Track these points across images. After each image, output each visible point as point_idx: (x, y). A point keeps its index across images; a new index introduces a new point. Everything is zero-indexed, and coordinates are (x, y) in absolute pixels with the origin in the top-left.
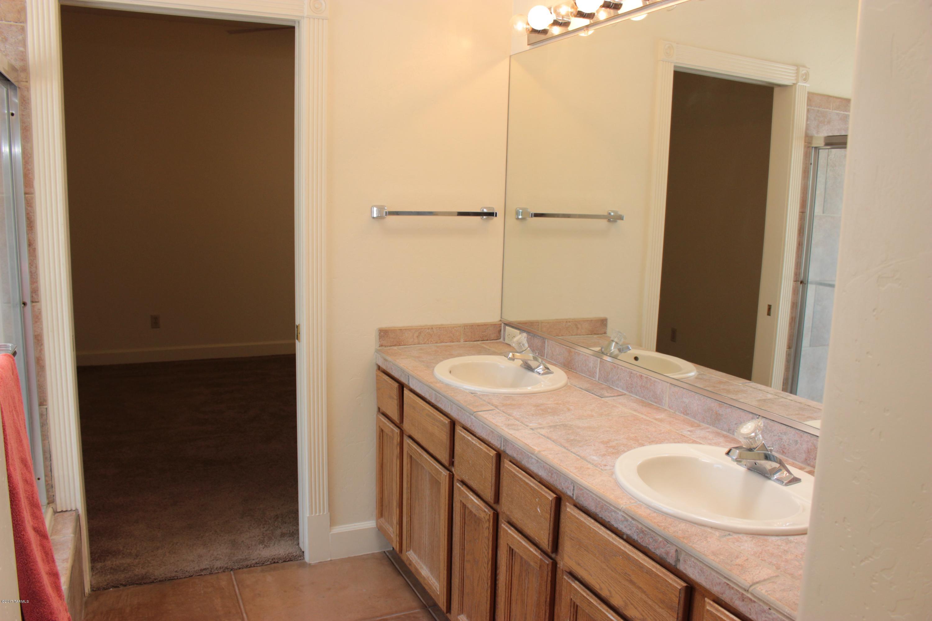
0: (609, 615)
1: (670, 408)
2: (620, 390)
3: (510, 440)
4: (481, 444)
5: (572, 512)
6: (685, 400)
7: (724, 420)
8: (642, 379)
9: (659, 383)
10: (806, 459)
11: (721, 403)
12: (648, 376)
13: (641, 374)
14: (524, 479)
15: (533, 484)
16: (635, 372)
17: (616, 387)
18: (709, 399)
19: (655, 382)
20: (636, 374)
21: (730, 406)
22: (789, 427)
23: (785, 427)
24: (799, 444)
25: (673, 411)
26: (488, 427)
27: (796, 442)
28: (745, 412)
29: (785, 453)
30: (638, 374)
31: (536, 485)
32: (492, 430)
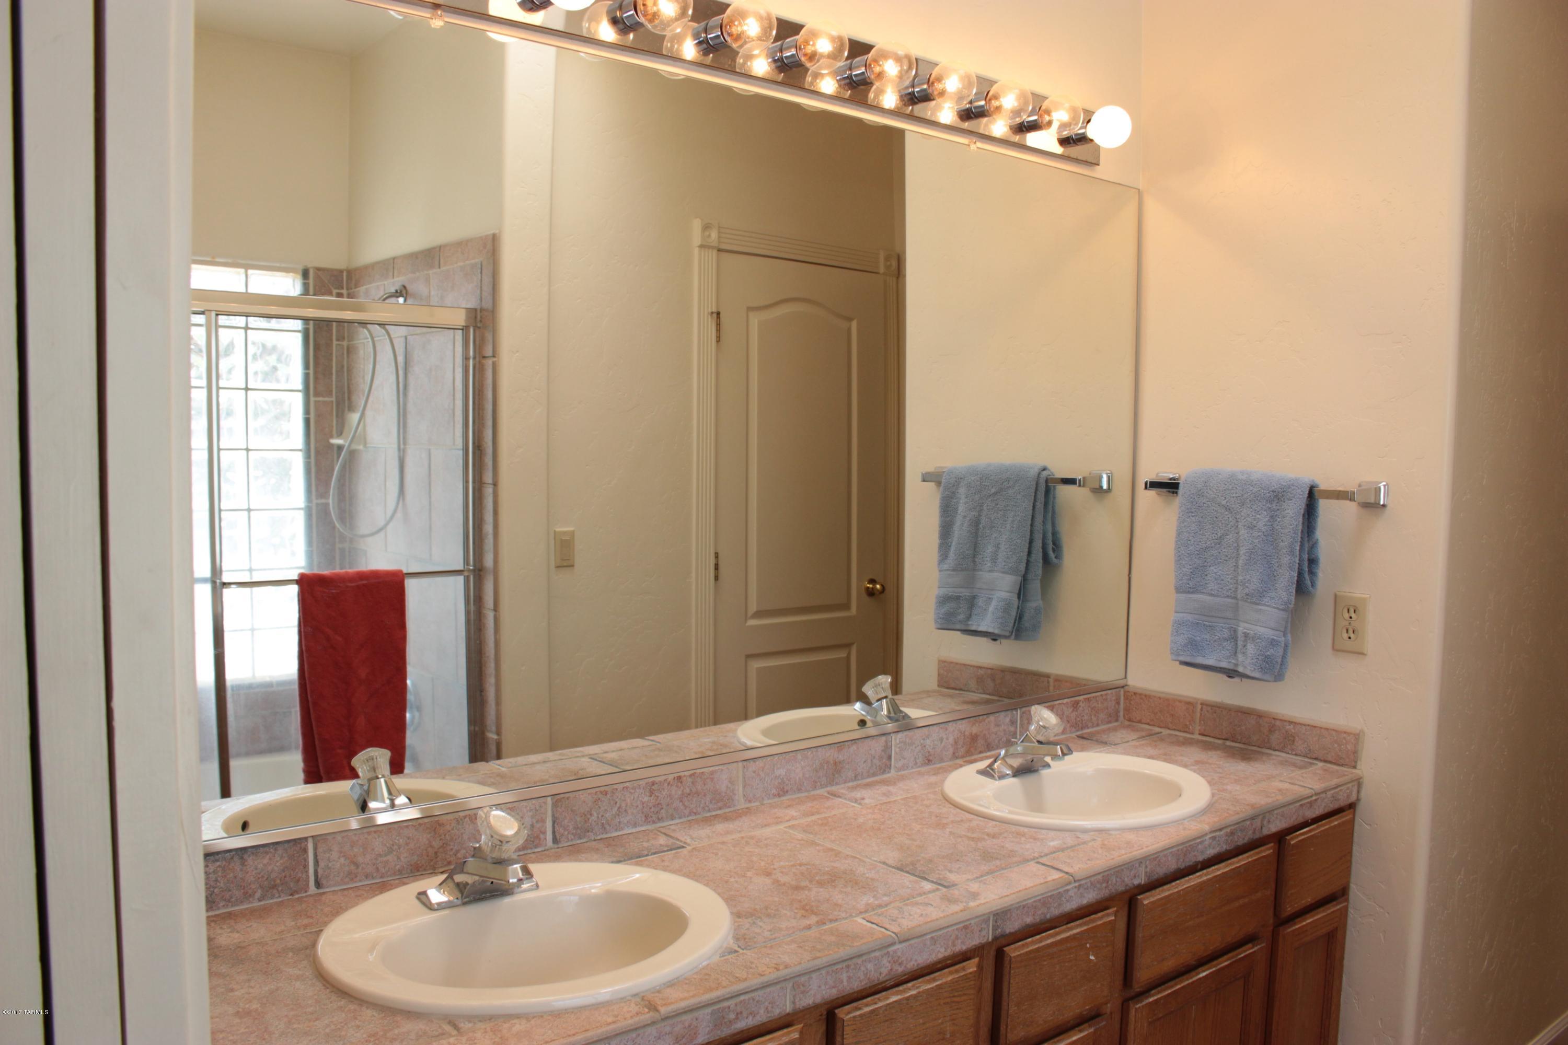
0: (1202, 975)
1: (750, 801)
2: (630, 832)
3: (1012, 905)
4: (934, 980)
5: (1152, 899)
6: (777, 772)
7: (847, 767)
8: (681, 782)
9: (722, 770)
10: (954, 753)
11: (838, 745)
12: (695, 771)
13: (676, 775)
14: (1058, 938)
15: (1077, 928)
16: (662, 779)
17: (616, 830)
18: (820, 749)
19: (712, 773)
20: (666, 780)
21: (853, 742)
22: (931, 727)
23: (927, 728)
24: (945, 740)
25: (757, 804)
26: (950, 929)
27: (941, 740)
28: (875, 737)
29: (931, 761)
30: (671, 777)
31: (1080, 925)
32: (962, 925)
